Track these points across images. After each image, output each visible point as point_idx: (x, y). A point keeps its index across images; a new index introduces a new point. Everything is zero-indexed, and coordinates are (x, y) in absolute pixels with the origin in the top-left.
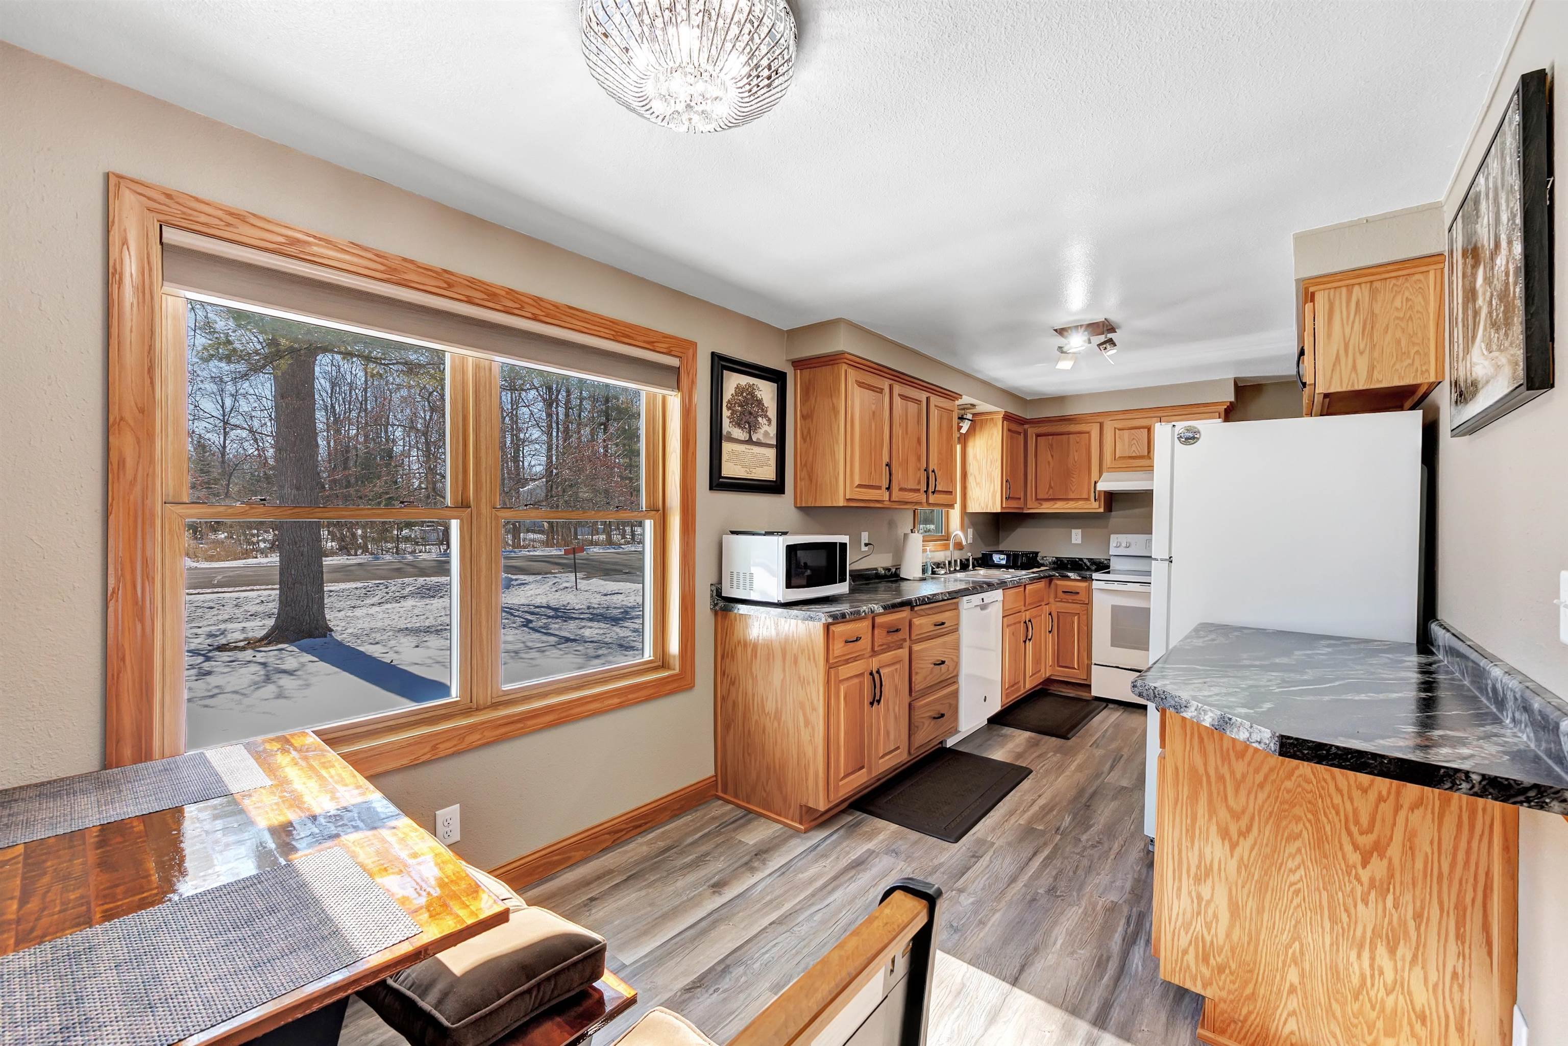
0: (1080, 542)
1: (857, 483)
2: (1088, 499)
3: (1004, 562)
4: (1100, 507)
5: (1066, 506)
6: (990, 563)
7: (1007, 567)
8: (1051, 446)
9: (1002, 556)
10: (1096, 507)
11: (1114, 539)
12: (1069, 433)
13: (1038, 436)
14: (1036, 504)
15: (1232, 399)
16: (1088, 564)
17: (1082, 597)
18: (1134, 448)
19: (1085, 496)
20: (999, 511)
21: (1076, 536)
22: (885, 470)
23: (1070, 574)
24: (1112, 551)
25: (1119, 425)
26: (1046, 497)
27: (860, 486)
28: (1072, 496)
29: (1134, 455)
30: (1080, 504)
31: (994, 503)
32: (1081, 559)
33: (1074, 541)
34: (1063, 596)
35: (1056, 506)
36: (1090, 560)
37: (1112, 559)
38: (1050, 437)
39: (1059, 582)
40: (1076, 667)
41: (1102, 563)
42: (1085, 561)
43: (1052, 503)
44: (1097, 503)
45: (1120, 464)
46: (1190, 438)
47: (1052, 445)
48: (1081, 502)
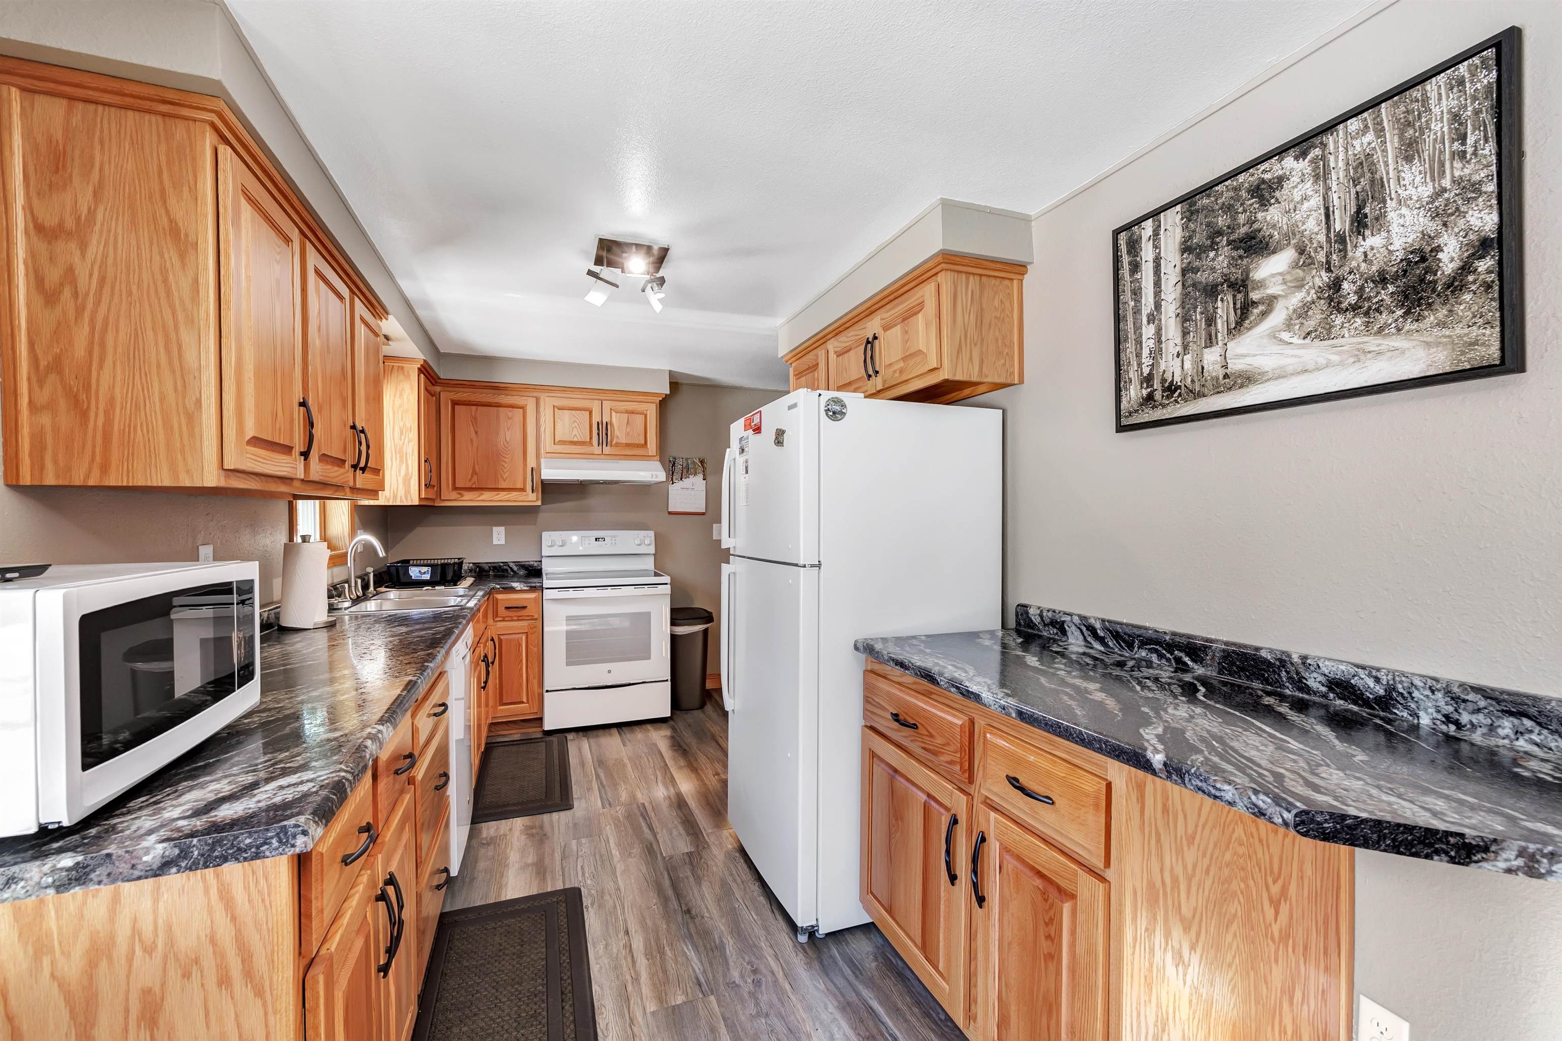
0: (503, 542)
1: (250, 433)
2: (523, 490)
3: (427, 577)
4: (537, 500)
5: (496, 498)
6: (403, 579)
7: (431, 583)
8: (474, 420)
9: (425, 569)
10: (532, 498)
11: (548, 537)
12: (498, 405)
13: (455, 403)
14: (454, 495)
15: (668, 392)
16: (515, 569)
17: (532, 610)
18: (575, 432)
19: (519, 485)
20: (416, 502)
21: (499, 535)
22: (298, 414)
23: (515, 585)
24: (545, 552)
25: (559, 402)
26: (468, 485)
27: (256, 441)
28: (503, 485)
29: (575, 439)
30: (513, 495)
31: (408, 492)
32: (505, 563)
33: (495, 542)
34: (507, 613)
35: (482, 498)
36: (517, 563)
37: (544, 560)
38: (474, 408)
39: (500, 597)
40: (525, 700)
41: (532, 566)
42: (511, 565)
43: (477, 493)
44: (535, 494)
45: (559, 448)
46: (836, 413)
47: (475, 418)
48: (514, 493)
